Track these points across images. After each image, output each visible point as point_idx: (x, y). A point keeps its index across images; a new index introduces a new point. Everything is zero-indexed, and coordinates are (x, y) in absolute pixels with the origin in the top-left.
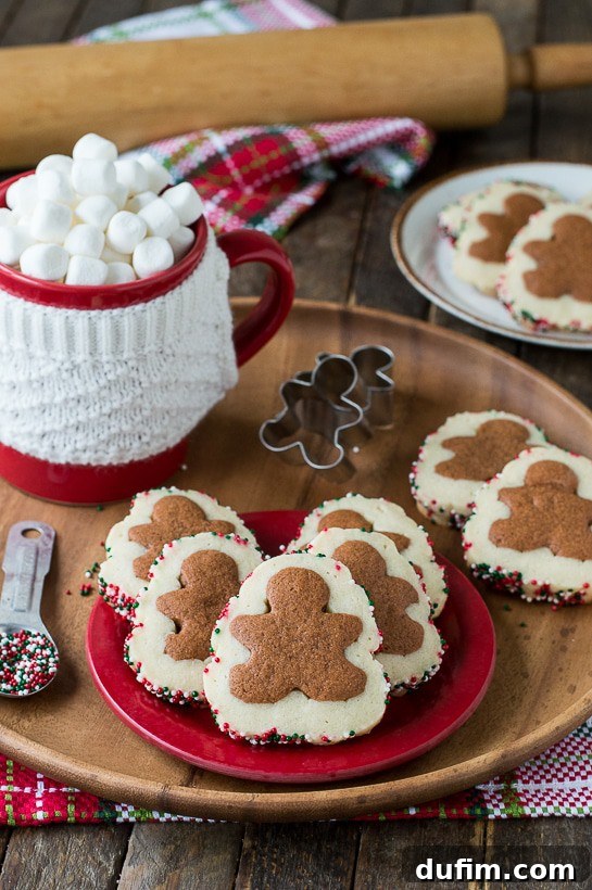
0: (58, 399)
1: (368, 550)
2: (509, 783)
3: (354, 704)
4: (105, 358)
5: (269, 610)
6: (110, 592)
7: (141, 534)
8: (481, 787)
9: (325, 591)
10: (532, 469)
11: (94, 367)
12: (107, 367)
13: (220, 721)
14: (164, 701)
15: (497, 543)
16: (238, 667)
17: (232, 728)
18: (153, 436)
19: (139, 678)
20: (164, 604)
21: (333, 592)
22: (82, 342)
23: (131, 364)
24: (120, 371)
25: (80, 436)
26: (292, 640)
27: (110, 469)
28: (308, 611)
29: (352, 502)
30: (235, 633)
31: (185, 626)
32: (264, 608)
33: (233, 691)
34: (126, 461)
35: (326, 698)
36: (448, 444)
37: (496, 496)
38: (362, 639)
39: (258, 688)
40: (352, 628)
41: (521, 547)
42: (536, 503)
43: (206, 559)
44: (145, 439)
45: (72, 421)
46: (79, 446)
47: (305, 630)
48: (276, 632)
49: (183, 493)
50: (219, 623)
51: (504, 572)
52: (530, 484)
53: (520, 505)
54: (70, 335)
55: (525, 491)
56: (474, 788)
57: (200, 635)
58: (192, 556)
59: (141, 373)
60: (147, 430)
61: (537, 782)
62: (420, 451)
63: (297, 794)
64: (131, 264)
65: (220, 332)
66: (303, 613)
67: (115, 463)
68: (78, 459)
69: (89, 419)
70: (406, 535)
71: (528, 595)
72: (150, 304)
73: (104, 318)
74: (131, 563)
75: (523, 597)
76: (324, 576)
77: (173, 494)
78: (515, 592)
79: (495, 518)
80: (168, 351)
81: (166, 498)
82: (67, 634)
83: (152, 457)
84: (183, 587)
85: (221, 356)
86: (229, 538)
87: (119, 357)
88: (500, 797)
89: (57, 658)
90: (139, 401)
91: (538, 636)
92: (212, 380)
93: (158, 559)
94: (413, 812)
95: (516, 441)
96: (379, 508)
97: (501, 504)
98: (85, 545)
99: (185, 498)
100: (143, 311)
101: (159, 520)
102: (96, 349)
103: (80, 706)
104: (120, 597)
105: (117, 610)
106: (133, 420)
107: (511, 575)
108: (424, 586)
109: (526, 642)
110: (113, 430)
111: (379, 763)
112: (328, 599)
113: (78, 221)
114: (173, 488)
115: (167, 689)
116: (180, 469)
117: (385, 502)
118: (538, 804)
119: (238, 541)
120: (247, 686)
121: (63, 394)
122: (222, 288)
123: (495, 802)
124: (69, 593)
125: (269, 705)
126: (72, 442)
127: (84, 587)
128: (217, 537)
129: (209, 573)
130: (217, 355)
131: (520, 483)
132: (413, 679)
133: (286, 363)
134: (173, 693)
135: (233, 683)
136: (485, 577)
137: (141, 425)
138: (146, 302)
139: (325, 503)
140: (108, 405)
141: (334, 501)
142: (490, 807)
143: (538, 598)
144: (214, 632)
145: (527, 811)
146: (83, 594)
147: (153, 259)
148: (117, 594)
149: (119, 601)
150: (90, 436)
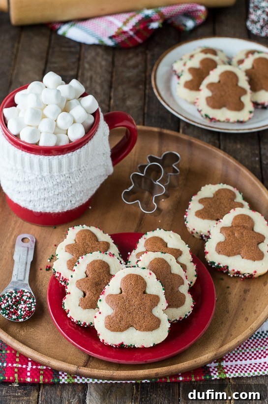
0: (36, 189)
1: (163, 262)
2: (220, 362)
3: (155, 332)
4: (56, 174)
5: (121, 292)
6: (57, 275)
7: (70, 248)
8: (208, 365)
9: (145, 284)
10: (236, 218)
11: (51, 177)
12: (56, 178)
13: (101, 338)
14: (79, 325)
15: (219, 252)
16: (108, 317)
17: (105, 342)
18: (76, 201)
19: (69, 316)
20: (79, 284)
21: (148, 285)
22: (46, 168)
23: (67, 176)
24: (62, 178)
25: (46, 202)
26: (130, 306)
27: (59, 214)
28: (137, 293)
29: (159, 233)
30: (107, 302)
31: (87, 294)
32: (119, 291)
33: (106, 327)
34: (65, 210)
35: (144, 330)
36: (201, 201)
37: (219, 231)
38: (159, 305)
39: (116, 325)
40: (155, 300)
41: (229, 255)
42: (236, 235)
43: (97, 264)
44: (73, 202)
45: (42, 197)
46: (45, 206)
47: (136, 302)
48: (124, 302)
49: (88, 228)
50: (101, 297)
51: (221, 265)
52: (234, 225)
53: (229, 235)
54: (41, 166)
55: (231, 229)
56: (205, 366)
57: (93, 299)
58: (91, 263)
59: (71, 179)
60: (74, 199)
61: (232, 361)
62: (189, 204)
63: (131, 372)
64: (67, 134)
65: (105, 155)
66: (135, 294)
67: (60, 212)
68: (45, 210)
69: (49, 196)
70: (181, 249)
71: (231, 274)
72: (74, 153)
73: (55, 159)
74: (66, 262)
75: (229, 274)
76: (144, 277)
77: (84, 229)
78: (226, 272)
79: (218, 241)
80: (82, 169)
81: (81, 231)
82: (40, 289)
83: (76, 208)
84: (87, 276)
85: (106, 164)
86: (106, 254)
87: (61, 173)
88: (216, 370)
89: (35, 304)
90: (70, 189)
91: (234, 293)
92: (102, 174)
93: (77, 263)
94: (181, 379)
95: (230, 200)
96: (170, 236)
97: (221, 234)
98: (48, 246)
99: (89, 231)
100: (71, 156)
101: (78, 242)
102: (52, 171)
103: (44, 325)
104: (61, 277)
105: (60, 282)
106: (68, 195)
107: (224, 267)
108: (186, 276)
109: (229, 296)
110: (60, 200)
111: (165, 356)
112: (146, 288)
113: (44, 117)
114: (84, 226)
115: (79, 321)
116: (89, 208)
117: (173, 233)
118: (232, 372)
119: (110, 255)
120: (112, 325)
121: (39, 187)
122: (106, 138)
123: (214, 372)
124: (41, 269)
125: (120, 332)
126: (43, 204)
127: (47, 266)
128: (102, 254)
129: (98, 271)
130: (104, 165)
131: (230, 225)
132: (180, 318)
133: (135, 155)
134: (82, 323)
135: (106, 323)
136: (213, 266)
137: (71, 197)
138: (73, 151)
139: (148, 233)
140: (57, 190)
141: (152, 232)
142: (212, 374)
143: (235, 275)
144: (98, 301)
145: (227, 376)
146: (47, 270)
147: (77, 133)
148: (60, 276)
149: (61, 279)
150: (50, 202)
